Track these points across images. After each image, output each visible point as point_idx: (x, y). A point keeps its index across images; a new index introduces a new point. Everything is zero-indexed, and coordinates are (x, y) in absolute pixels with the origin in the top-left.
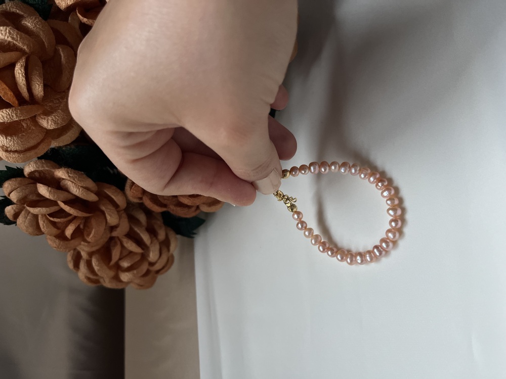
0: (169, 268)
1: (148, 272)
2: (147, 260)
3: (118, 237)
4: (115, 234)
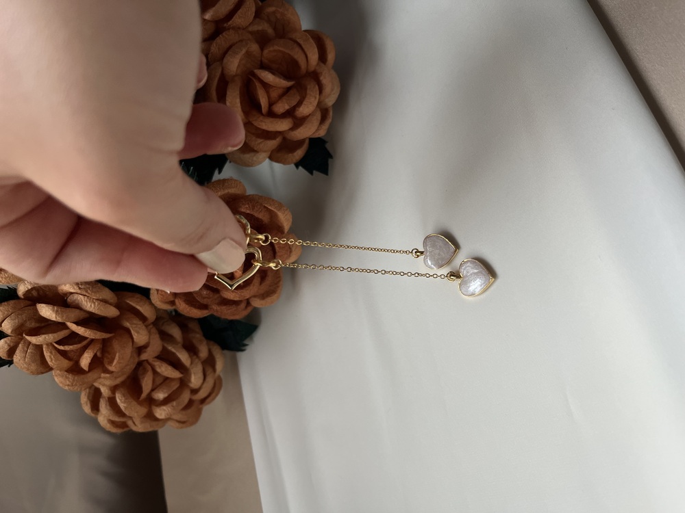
1: (191, 403)
2: (188, 386)
3: (147, 361)
4: (144, 357)
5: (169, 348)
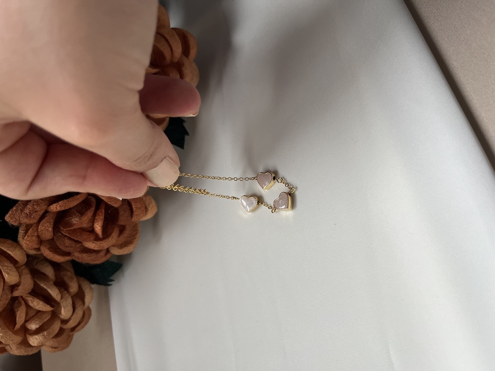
0: (86, 324)
1: (61, 331)
2: (59, 317)
3: (21, 297)
4: (16, 294)
5: (42, 285)
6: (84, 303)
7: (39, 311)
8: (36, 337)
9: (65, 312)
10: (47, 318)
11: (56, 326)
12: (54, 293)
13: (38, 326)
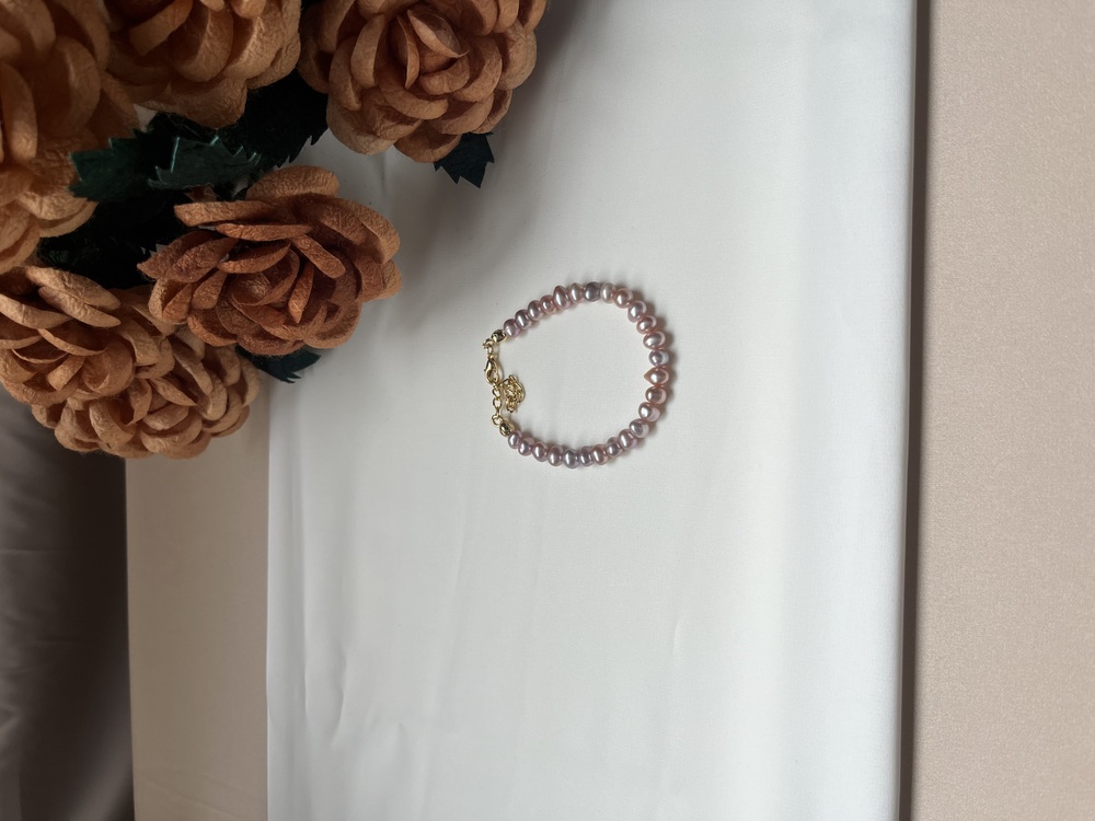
1: (200, 437)
3: (149, 380)
5: (184, 365)
6: (243, 401)
7: (169, 403)
8: (161, 440)
9: (213, 411)
10: (182, 416)
11: (195, 428)
12: (203, 381)
13: (167, 427)
